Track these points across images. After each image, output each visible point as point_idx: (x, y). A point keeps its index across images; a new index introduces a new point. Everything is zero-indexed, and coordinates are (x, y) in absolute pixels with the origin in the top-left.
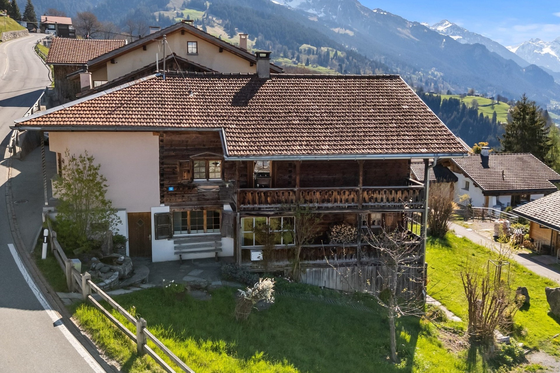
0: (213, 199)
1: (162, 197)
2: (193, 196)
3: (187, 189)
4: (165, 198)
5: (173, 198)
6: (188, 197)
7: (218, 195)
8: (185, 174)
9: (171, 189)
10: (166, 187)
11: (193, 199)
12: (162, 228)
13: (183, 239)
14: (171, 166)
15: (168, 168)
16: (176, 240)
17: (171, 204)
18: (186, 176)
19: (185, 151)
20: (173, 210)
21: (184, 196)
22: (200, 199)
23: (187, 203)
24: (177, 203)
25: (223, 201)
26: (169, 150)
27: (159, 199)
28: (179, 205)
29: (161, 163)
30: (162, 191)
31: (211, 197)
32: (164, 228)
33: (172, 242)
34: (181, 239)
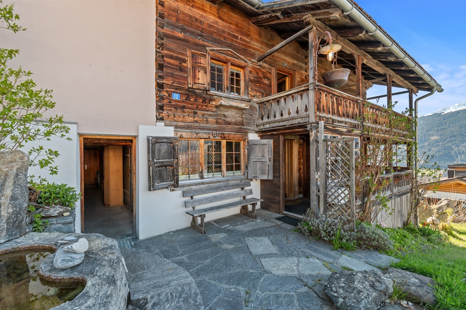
0: (235, 124)
1: (160, 108)
2: (210, 115)
3: (201, 101)
4: (165, 112)
5: (179, 113)
6: (203, 115)
7: (242, 118)
8: (200, 74)
9: (176, 97)
10: (167, 92)
11: (211, 119)
12: (162, 166)
13: (197, 187)
14: (176, 55)
15: (171, 57)
16: (185, 189)
17: (175, 123)
18: (200, 77)
19: (200, 38)
20: (179, 134)
21: (196, 113)
22: (219, 120)
23: (201, 125)
24: (186, 124)
25: (248, 128)
26: (174, 26)
27: (153, 112)
28: (188, 127)
29: (160, 46)
30: (160, 98)
31: (233, 120)
32: (166, 166)
33: (178, 192)
34: (193, 187)
